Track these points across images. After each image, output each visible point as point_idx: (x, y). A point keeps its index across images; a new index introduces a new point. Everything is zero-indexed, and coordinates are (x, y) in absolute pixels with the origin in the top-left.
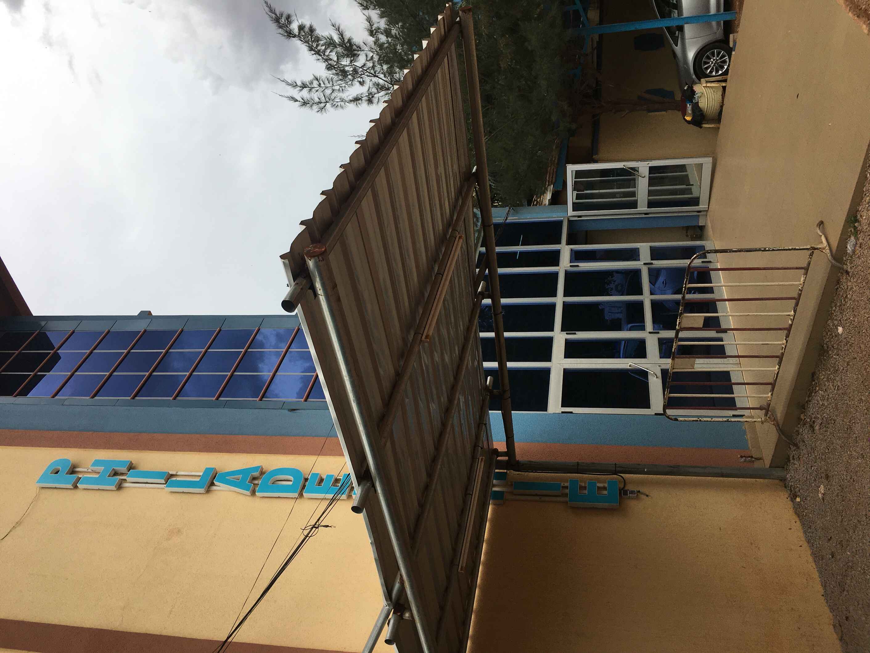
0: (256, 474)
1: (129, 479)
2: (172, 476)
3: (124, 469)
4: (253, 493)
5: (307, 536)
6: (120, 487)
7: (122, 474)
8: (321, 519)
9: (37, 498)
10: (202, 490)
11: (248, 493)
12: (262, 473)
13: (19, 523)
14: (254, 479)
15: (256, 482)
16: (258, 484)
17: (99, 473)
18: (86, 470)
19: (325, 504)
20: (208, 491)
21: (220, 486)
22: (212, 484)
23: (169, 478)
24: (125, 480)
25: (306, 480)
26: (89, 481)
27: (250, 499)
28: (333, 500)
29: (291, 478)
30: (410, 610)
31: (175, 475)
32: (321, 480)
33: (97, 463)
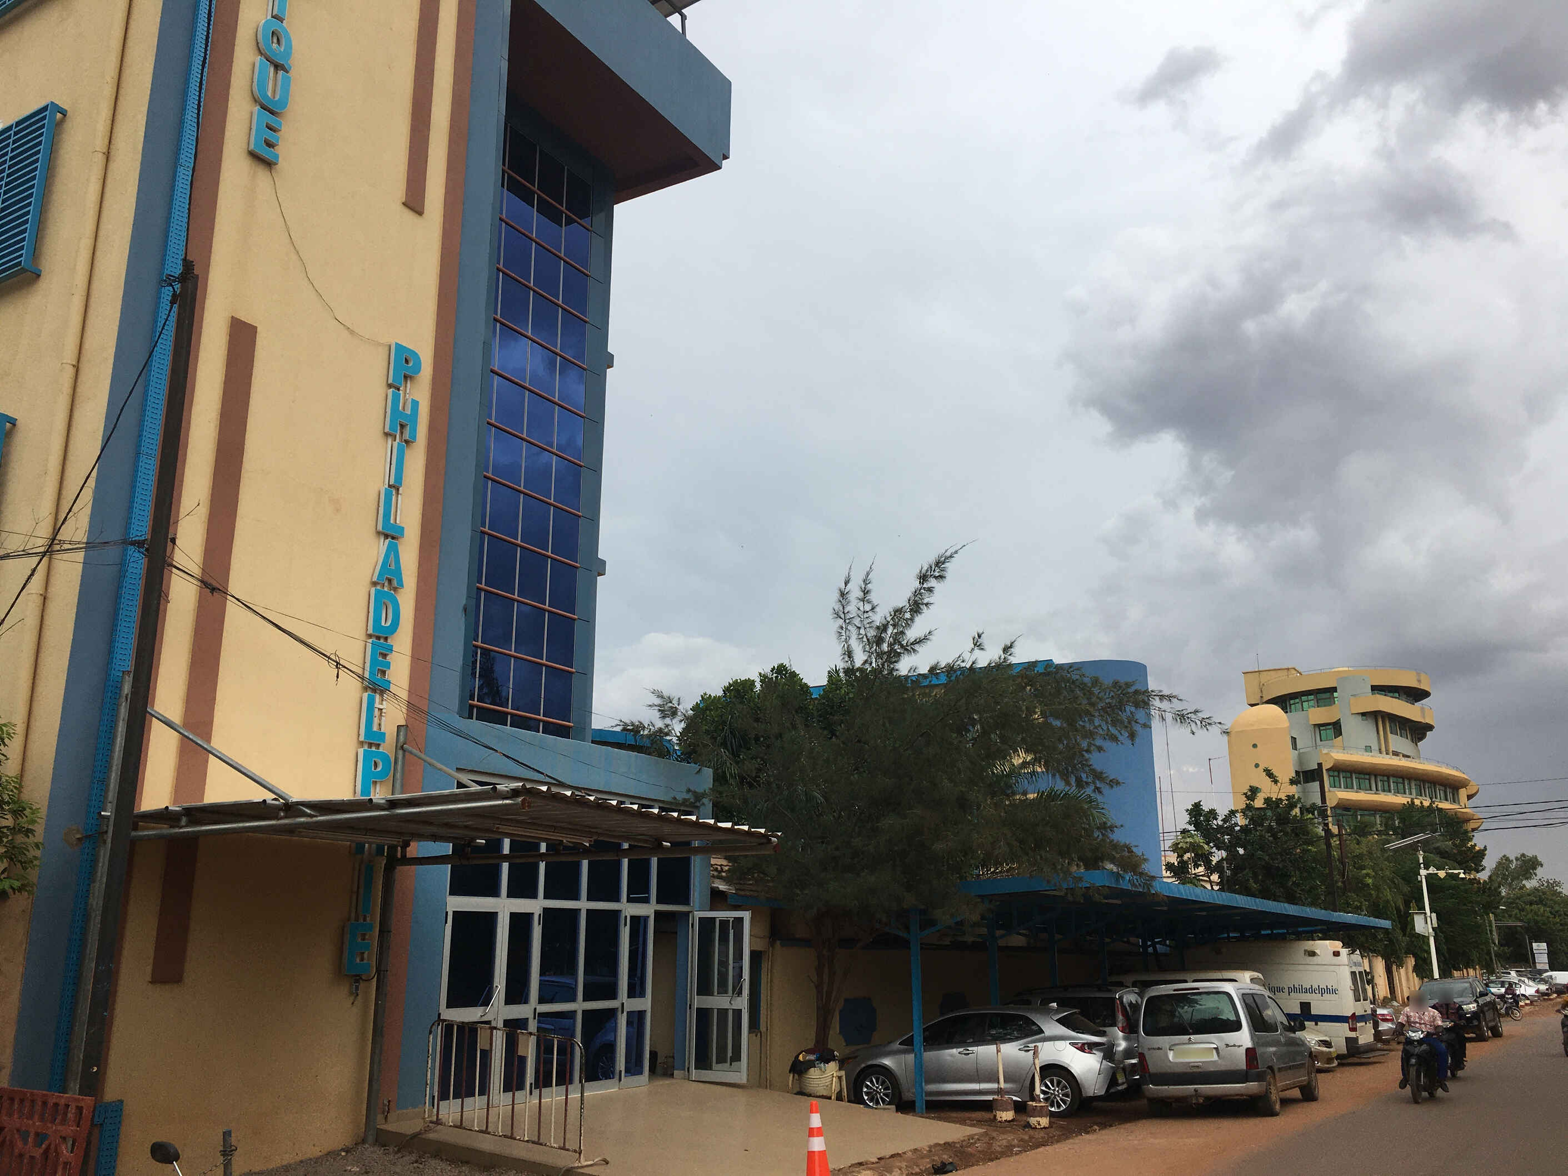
0: (395, 583)
1: (395, 444)
2: (398, 490)
3: (407, 436)
4: (374, 584)
5: (329, 658)
6: (387, 435)
7: (402, 433)
8: (345, 670)
9: (379, 344)
10: (380, 528)
11: (375, 579)
12: (395, 589)
13: (352, 332)
14: (390, 581)
15: (386, 584)
16: (383, 588)
17: (404, 410)
18: (408, 391)
19: (360, 671)
20: (379, 533)
21: (383, 545)
22: (386, 536)
23: (395, 488)
24: (395, 441)
25: (386, 639)
26: (396, 399)
27: (368, 580)
28: (362, 678)
29: (388, 624)
31: (398, 493)
32: (385, 656)
33: (415, 404)
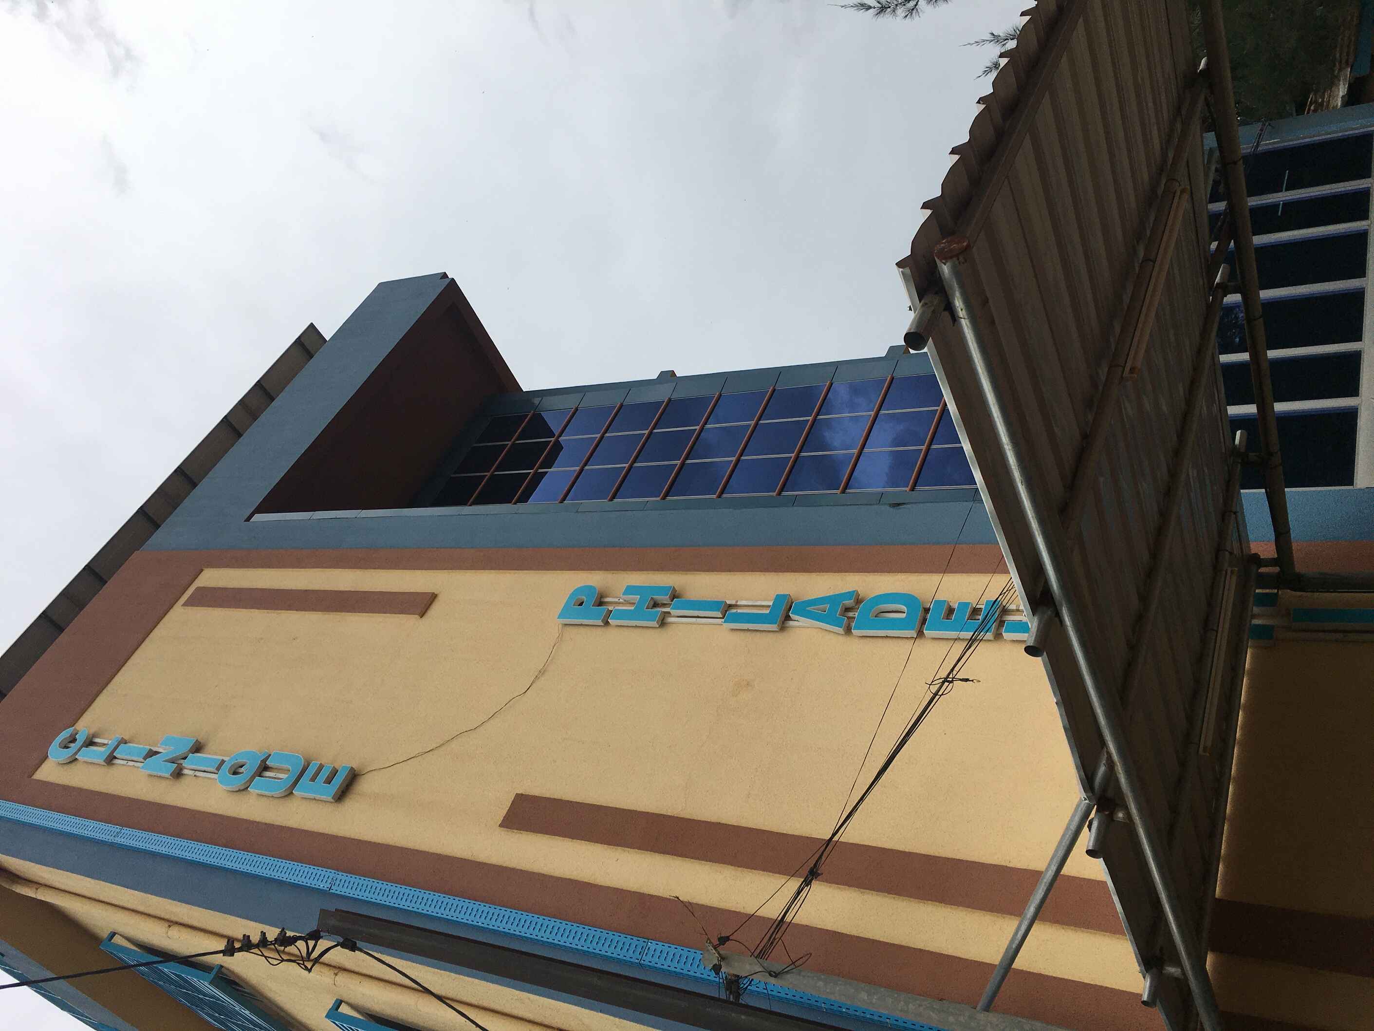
0: (849, 603)
1: (674, 612)
2: (730, 606)
3: (664, 598)
4: (848, 631)
5: (936, 694)
6: (663, 624)
7: (664, 605)
8: (957, 669)
9: (560, 637)
10: (774, 627)
11: (841, 630)
12: (859, 601)
13: (542, 672)
14: (847, 609)
15: (851, 614)
16: (854, 618)
17: (634, 604)
18: (616, 600)
19: (959, 647)
20: (783, 628)
21: (799, 622)
22: (788, 618)
23: (726, 610)
24: (669, 613)
25: (927, 610)
26: (623, 615)
27: (842, 639)
28: (971, 641)
29: (904, 608)
30: (1126, 809)
31: (735, 606)
32: (951, 611)
33: (630, 590)
